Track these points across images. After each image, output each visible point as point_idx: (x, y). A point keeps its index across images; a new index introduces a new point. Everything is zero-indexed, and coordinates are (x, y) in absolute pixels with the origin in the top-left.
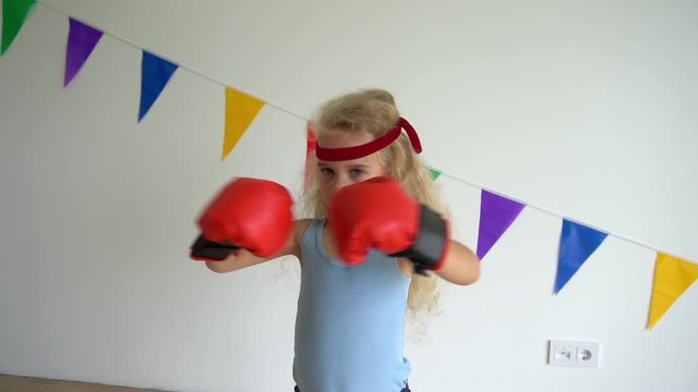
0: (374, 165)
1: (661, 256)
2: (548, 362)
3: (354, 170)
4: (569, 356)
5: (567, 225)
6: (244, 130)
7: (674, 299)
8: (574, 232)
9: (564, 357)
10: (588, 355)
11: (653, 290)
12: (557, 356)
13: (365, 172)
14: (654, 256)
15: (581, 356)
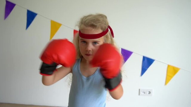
0: (101, 41)
1: (169, 66)
2: (139, 95)
3: (94, 42)
4: (145, 93)
5: (144, 58)
6: (56, 32)
7: (172, 77)
8: (146, 60)
9: (143, 93)
10: (150, 93)
11: (167, 75)
12: (142, 93)
13: (98, 43)
14: (167, 66)
15: (148, 93)
